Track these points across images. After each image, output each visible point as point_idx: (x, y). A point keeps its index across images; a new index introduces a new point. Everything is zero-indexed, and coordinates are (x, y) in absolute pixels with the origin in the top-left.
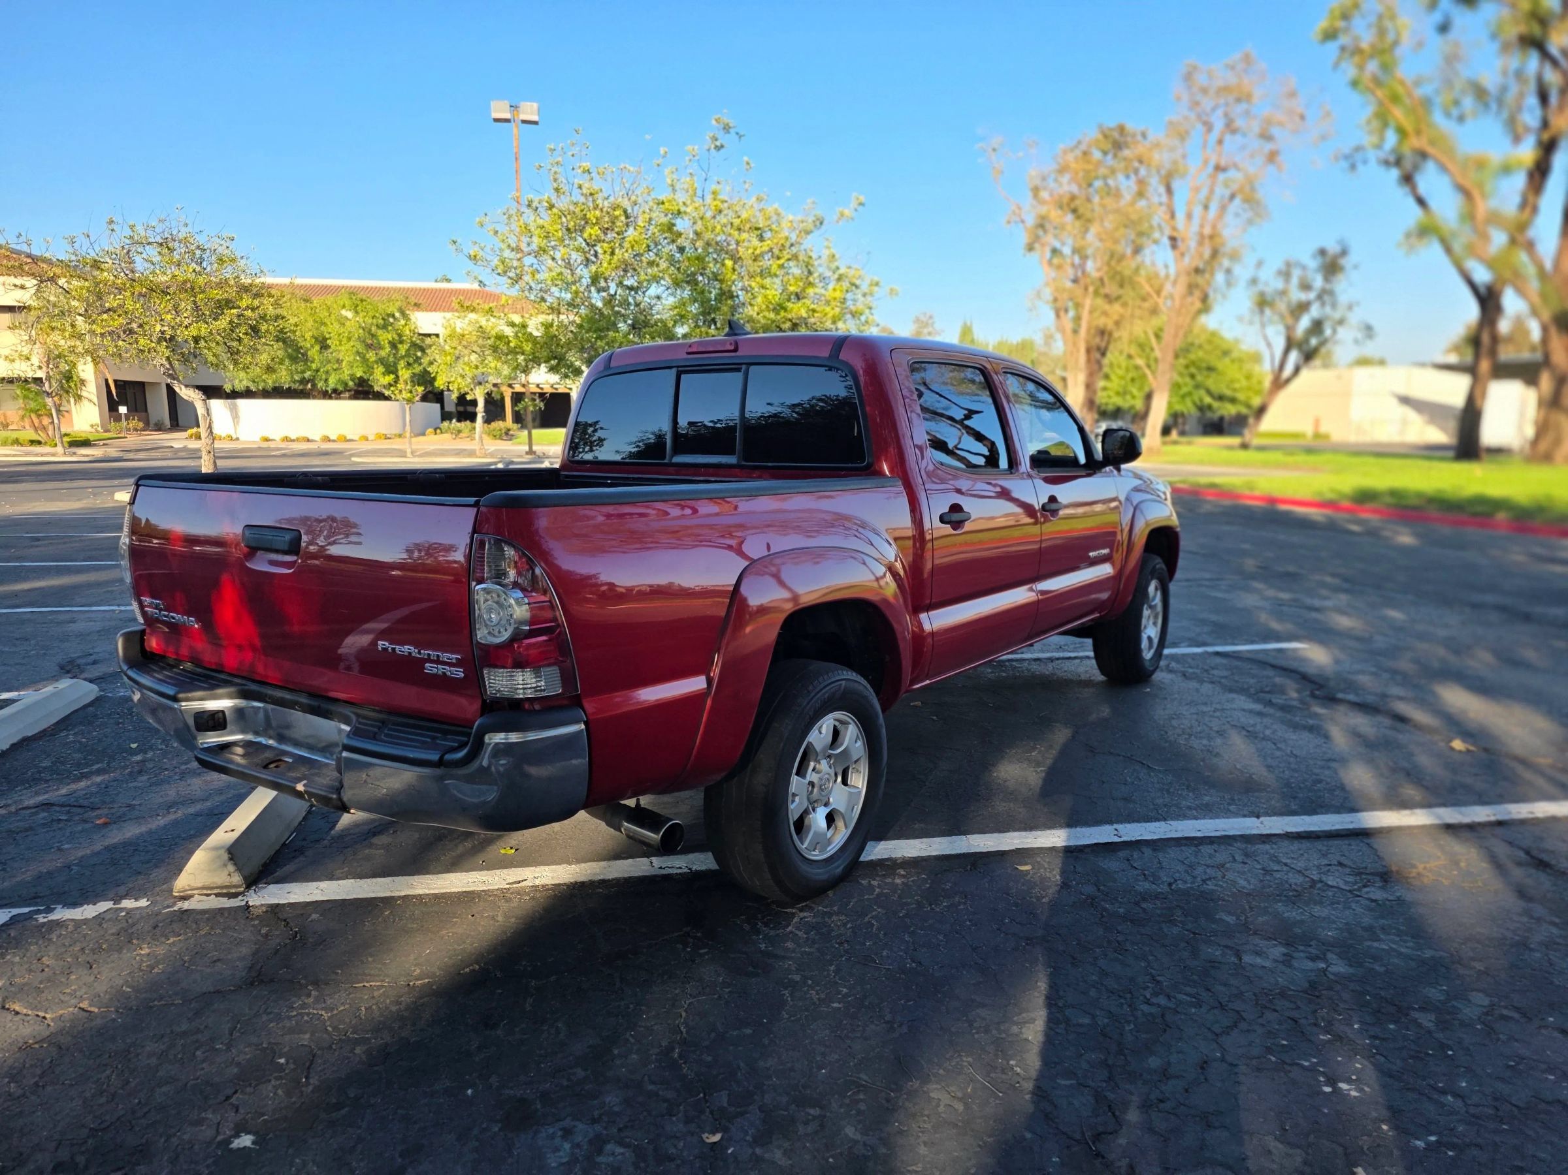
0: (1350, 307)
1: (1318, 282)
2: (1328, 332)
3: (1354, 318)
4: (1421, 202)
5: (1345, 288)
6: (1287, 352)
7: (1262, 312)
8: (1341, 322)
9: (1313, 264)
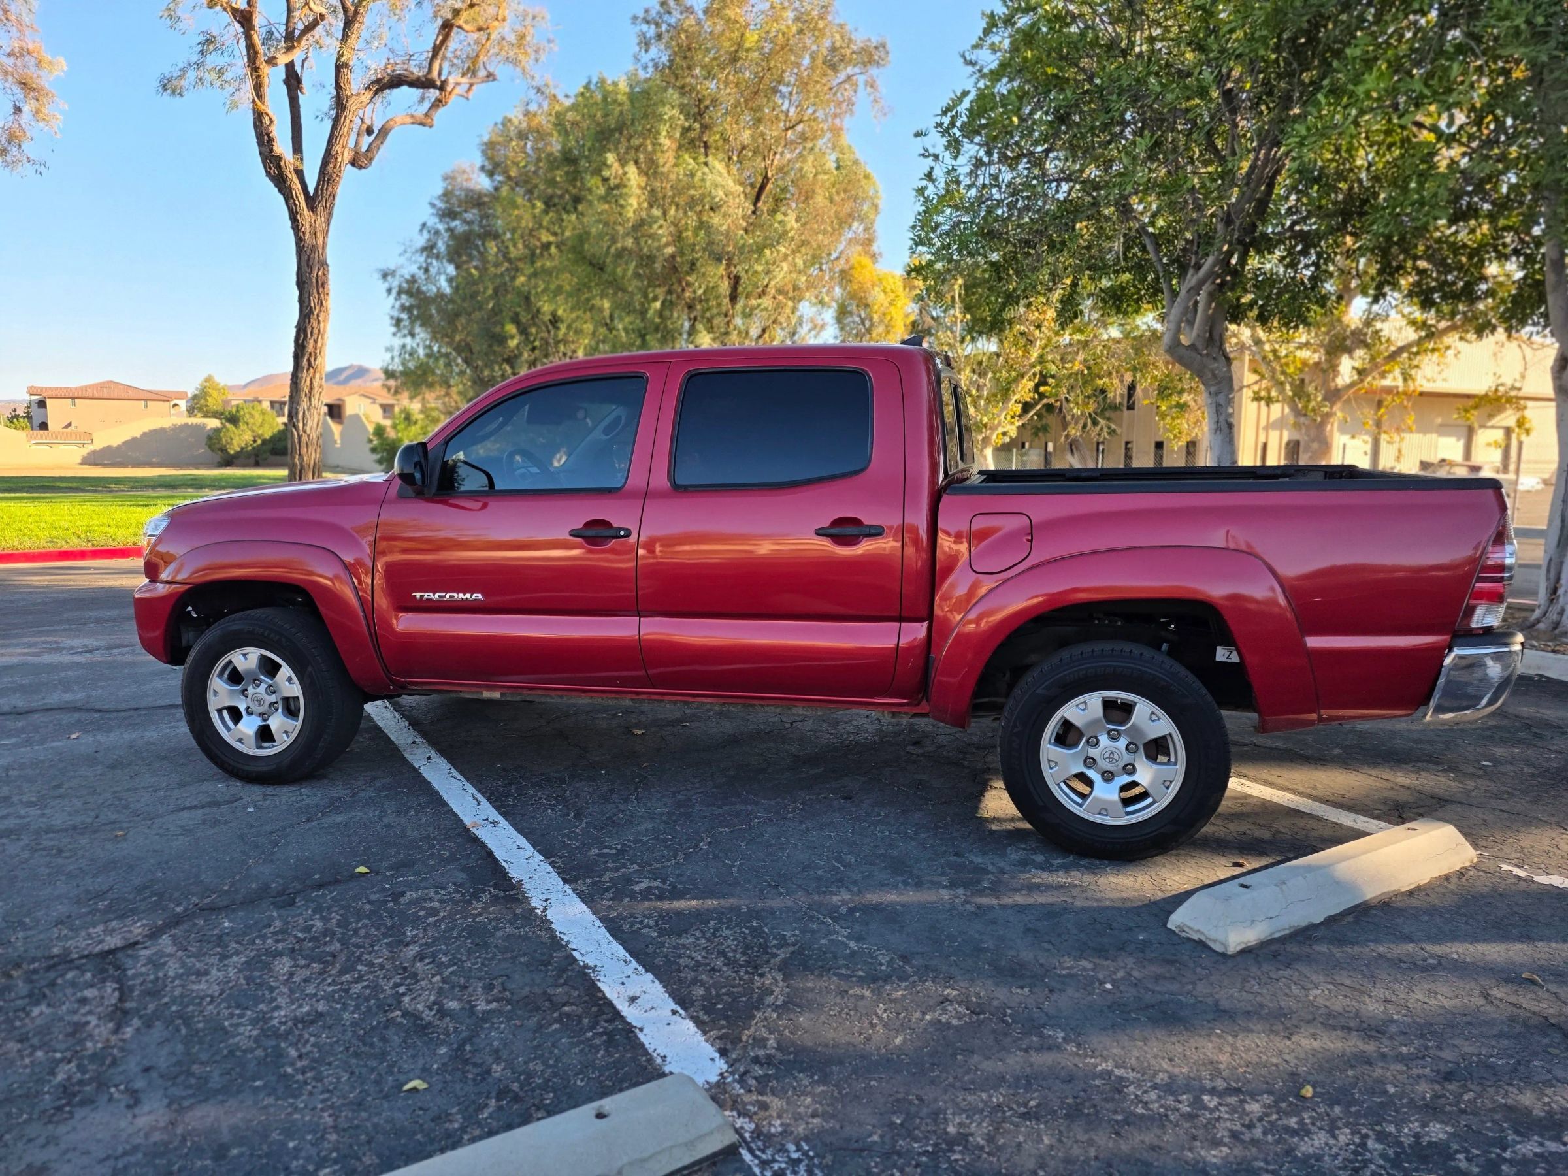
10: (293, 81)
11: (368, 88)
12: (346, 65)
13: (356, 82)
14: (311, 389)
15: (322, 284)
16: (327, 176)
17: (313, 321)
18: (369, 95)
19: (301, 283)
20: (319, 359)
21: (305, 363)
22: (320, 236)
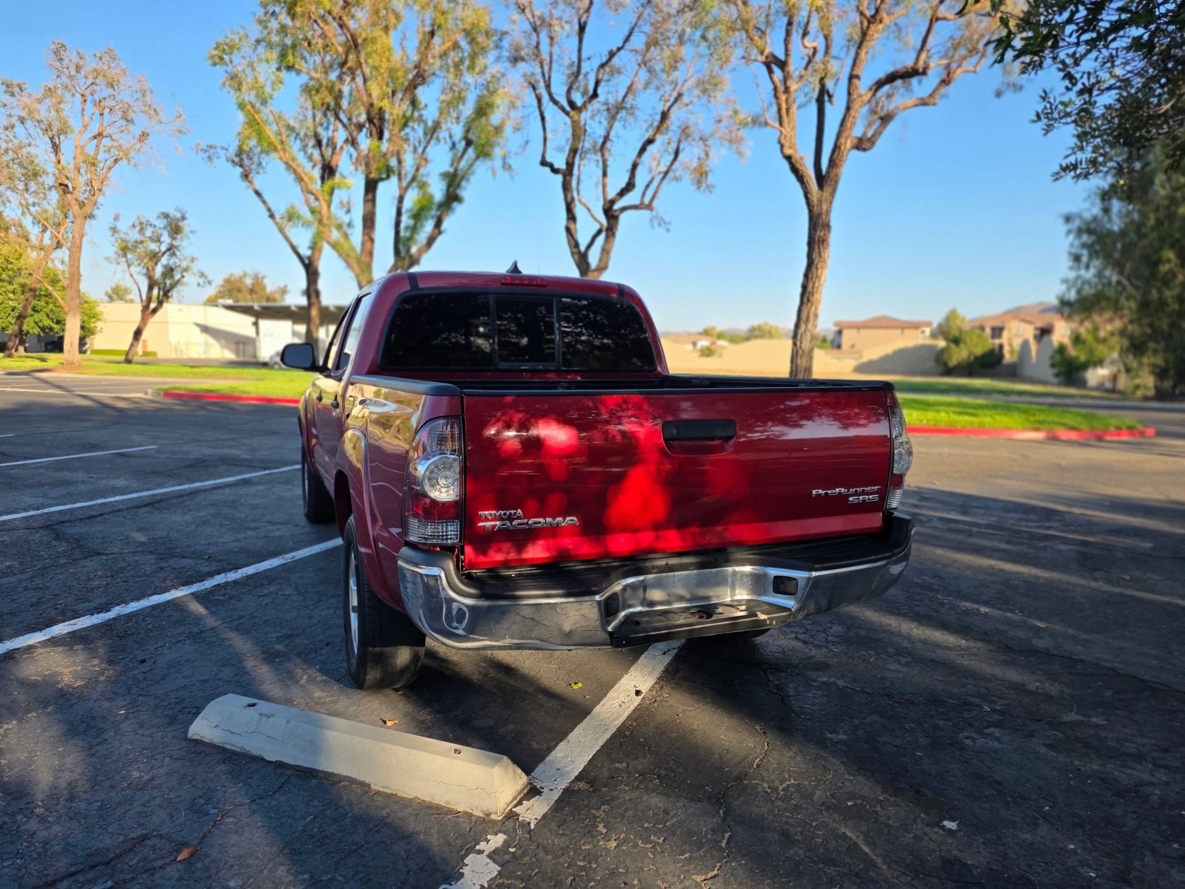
0: (193, 260)
1: (166, 239)
2: (177, 276)
3: (196, 267)
4: (257, 193)
5: (188, 247)
6: (150, 288)
7: (125, 255)
8: (186, 270)
9: (161, 223)
10: (823, 96)
11: (871, 89)
12: (858, 77)
13: (863, 86)
14: (808, 317)
15: (823, 241)
16: (833, 163)
17: (814, 270)
18: (869, 95)
19: (811, 244)
20: (816, 296)
21: (805, 299)
22: (824, 207)
